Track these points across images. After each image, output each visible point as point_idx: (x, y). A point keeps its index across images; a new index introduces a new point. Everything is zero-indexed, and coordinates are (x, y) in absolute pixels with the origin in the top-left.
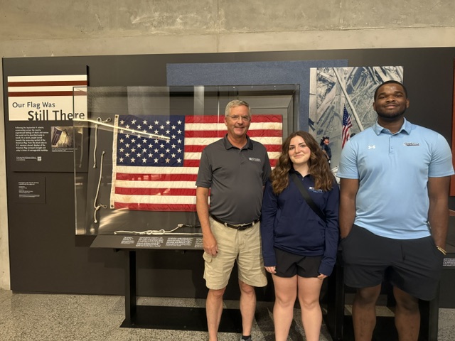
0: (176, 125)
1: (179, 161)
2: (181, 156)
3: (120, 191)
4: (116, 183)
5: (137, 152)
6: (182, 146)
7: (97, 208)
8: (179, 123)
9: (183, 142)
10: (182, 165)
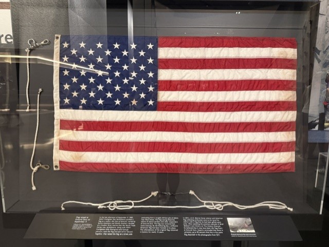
0: (146, 49)
1: (151, 102)
2: (154, 96)
3: (67, 145)
4: (61, 134)
5: (89, 89)
6: (155, 81)
7: (35, 169)
8: (150, 46)
9: (156, 75)
10: (155, 108)
